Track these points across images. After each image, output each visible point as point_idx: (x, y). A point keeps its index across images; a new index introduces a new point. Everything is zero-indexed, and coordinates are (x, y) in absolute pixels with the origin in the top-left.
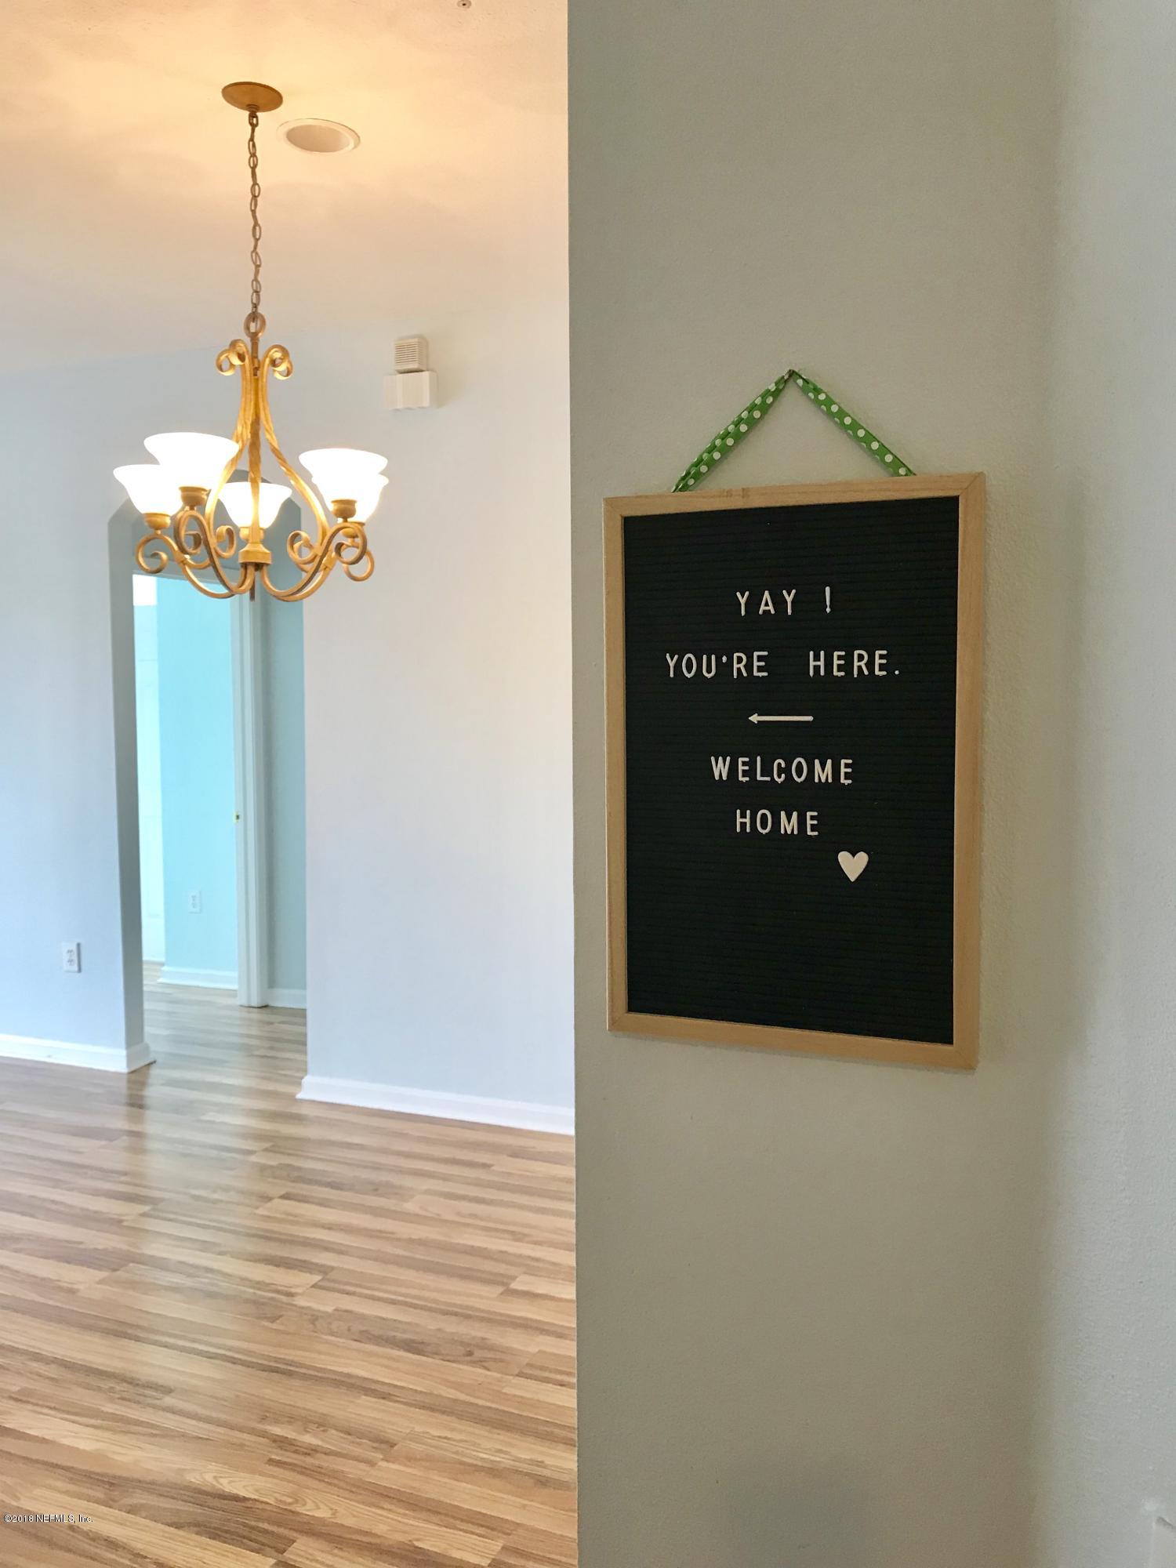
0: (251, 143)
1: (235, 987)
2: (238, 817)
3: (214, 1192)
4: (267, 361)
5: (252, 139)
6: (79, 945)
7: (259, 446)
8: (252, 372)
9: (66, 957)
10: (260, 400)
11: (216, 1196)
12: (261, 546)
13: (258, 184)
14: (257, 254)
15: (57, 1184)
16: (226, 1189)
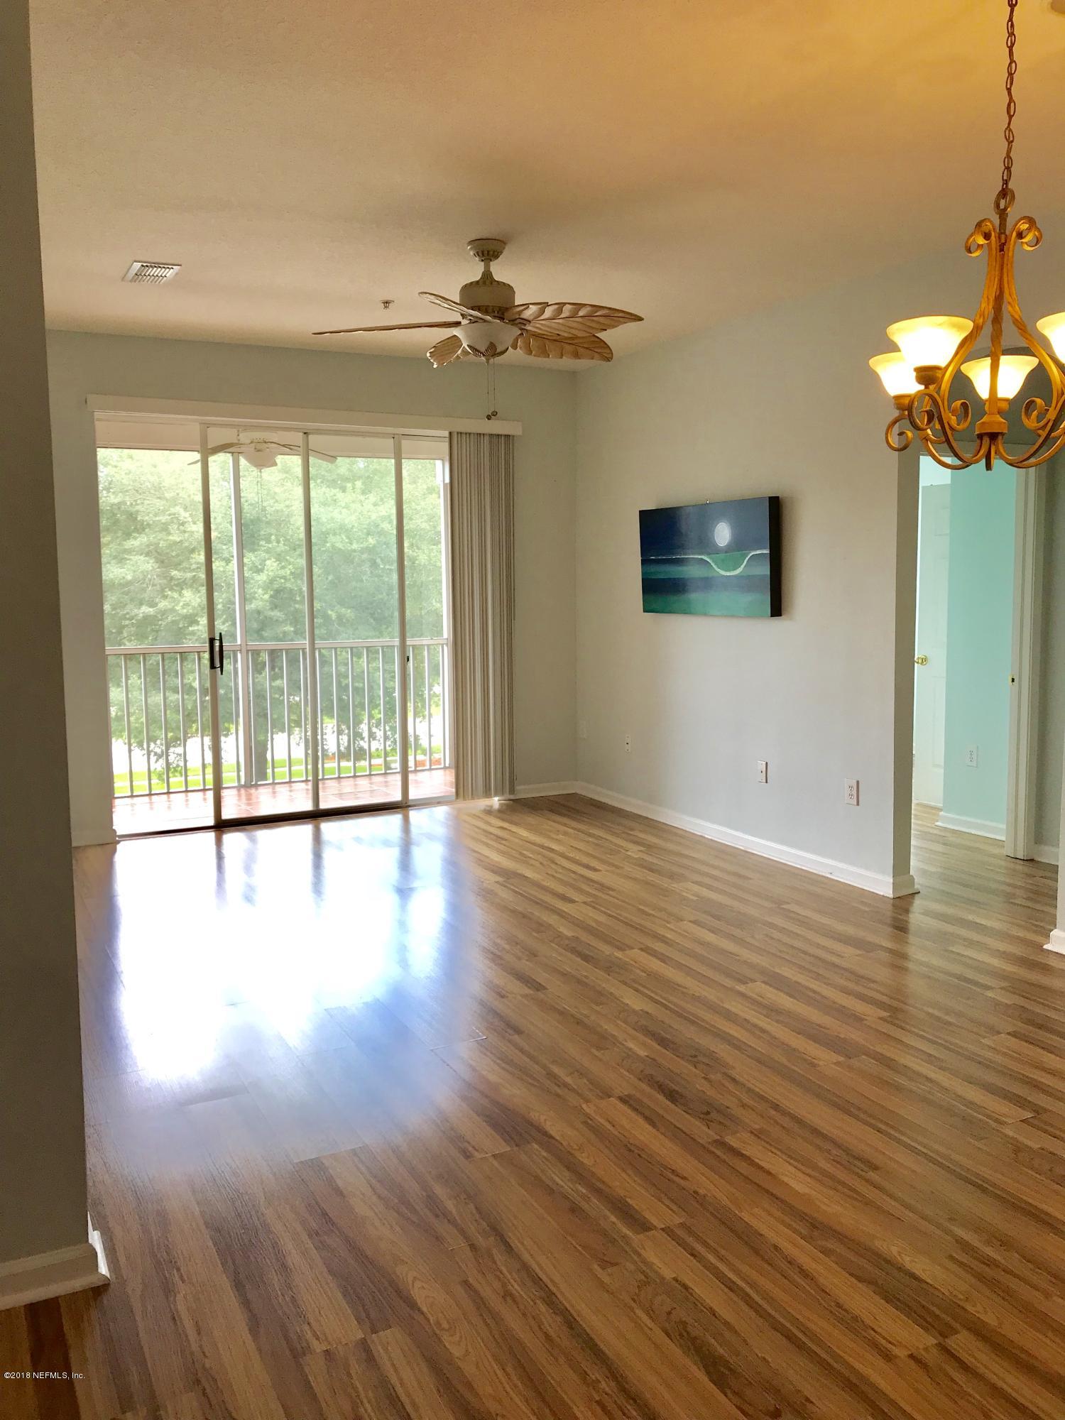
0: (1010, 23)
1: (1004, 839)
2: (1013, 680)
3: (947, 1014)
4: (1014, 234)
5: (1011, 19)
6: (858, 782)
7: (1002, 319)
8: (998, 248)
9: (847, 791)
10: (1005, 275)
11: (948, 1018)
12: (998, 416)
13: (1015, 62)
14: (1010, 130)
15: (818, 977)
16: (959, 1015)
